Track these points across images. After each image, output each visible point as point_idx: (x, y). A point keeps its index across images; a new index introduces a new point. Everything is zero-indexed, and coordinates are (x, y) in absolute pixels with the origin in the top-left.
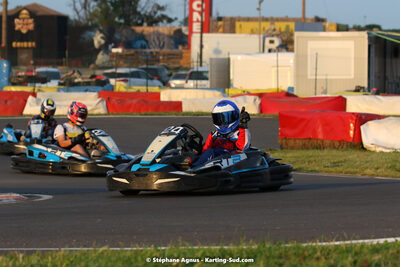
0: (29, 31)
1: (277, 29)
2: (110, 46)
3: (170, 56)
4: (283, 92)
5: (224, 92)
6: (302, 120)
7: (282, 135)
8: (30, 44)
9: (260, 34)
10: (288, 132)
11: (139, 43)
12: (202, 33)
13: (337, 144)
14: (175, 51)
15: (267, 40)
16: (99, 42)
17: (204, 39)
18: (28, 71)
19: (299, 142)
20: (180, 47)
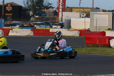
0: (10, 10)
1: (85, 11)
2: (35, 15)
3: (52, 19)
4: (86, 30)
5: (69, 30)
6: (92, 38)
7: (86, 43)
8: (11, 14)
9: (80, 12)
10: (88, 42)
11: (43, 15)
12: (62, 12)
13: (103, 46)
14: (54, 17)
15: (82, 14)
16: (31, 14)
17: (63, 14)
18: (10, 22)
19: (91, 45)
20: (56, 16)
